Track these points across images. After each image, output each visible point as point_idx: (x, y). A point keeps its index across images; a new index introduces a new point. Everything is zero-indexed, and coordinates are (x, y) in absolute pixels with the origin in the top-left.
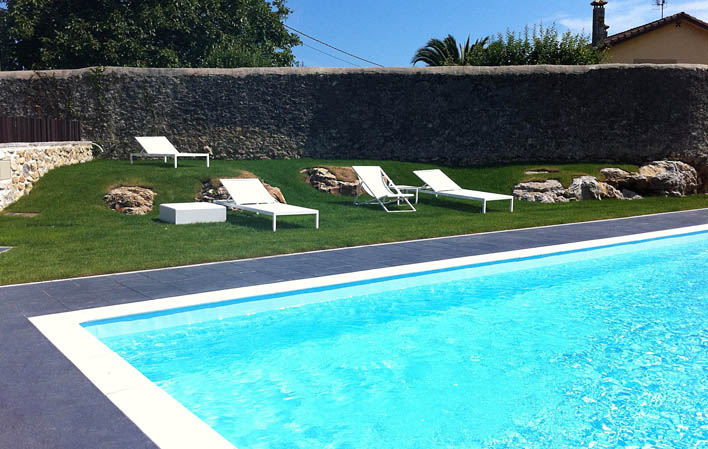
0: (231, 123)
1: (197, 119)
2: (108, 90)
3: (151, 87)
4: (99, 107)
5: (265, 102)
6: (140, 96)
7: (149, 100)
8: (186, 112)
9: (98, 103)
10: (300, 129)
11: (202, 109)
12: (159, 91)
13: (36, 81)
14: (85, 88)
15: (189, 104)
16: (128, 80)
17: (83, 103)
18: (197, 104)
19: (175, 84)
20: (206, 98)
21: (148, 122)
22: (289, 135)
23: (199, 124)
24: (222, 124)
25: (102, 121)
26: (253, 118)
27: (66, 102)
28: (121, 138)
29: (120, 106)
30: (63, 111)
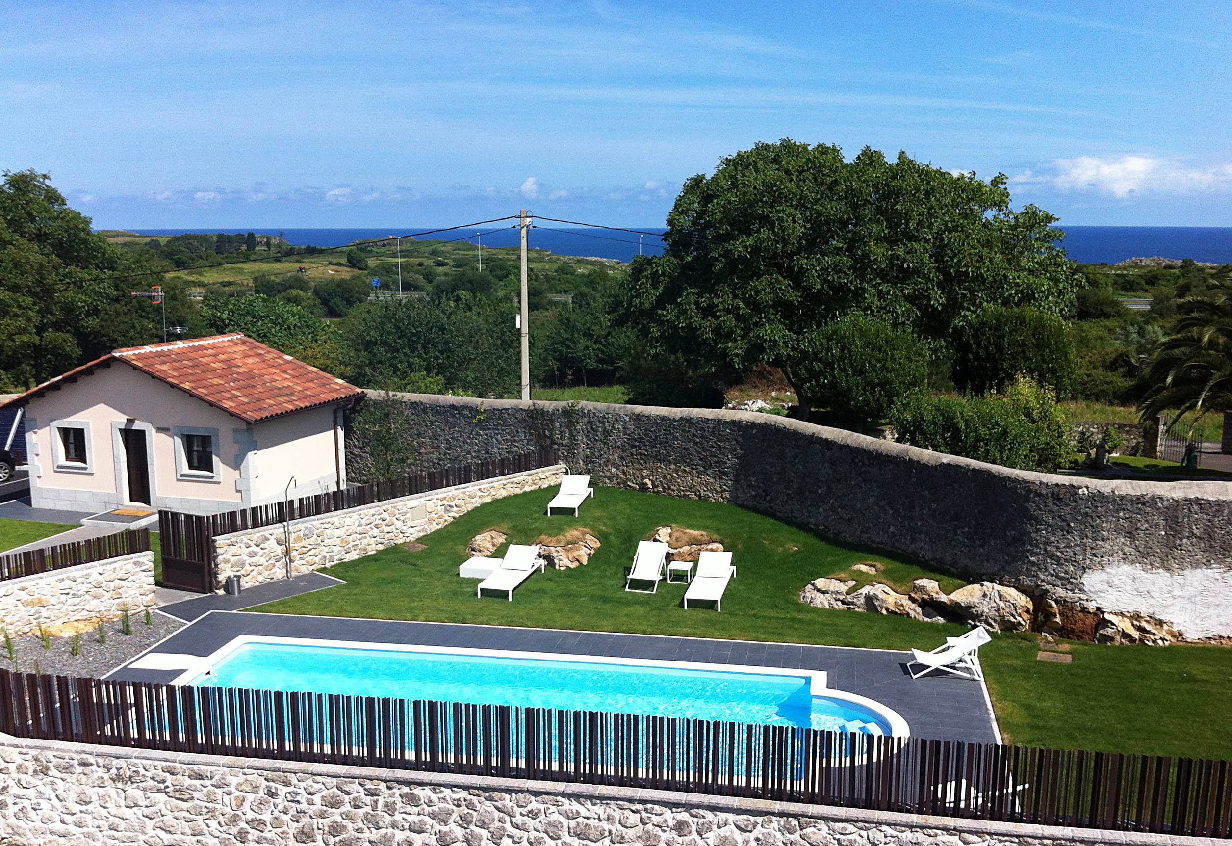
0: (665, 460)
1: (641, 454)
2: (578, 423)
3: (608, 422)
4: (572, 437)
5: (696, 443)
6: (600, 429)
7: (607, 433)
8: (633, 447)
9: (571, 434)
10: (725, 473)
11: (645, 445)
12: (613, 427)
13: (532, 411)
14: (563, 420)
15: (635, 440)
16: (592, 415)
17: (561, 432)
18: (640, 440)
19: (625, 422)
20: (648, 435)
21: (605, 453)
22: (715, 478)
23: (642, 459)
24: (660, 461)
25: (574, 448)
26: (684, 458)
27: (550, 430)
28: (587, 465)
29: (587, 436)
30: (548, 438)
